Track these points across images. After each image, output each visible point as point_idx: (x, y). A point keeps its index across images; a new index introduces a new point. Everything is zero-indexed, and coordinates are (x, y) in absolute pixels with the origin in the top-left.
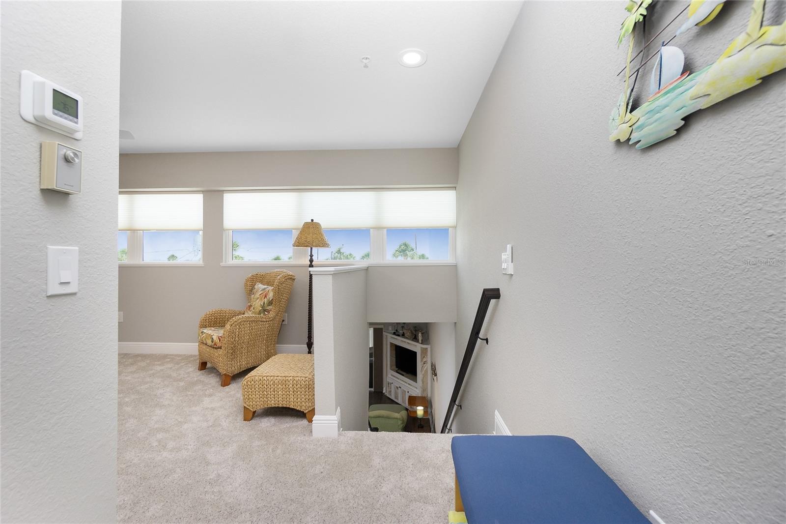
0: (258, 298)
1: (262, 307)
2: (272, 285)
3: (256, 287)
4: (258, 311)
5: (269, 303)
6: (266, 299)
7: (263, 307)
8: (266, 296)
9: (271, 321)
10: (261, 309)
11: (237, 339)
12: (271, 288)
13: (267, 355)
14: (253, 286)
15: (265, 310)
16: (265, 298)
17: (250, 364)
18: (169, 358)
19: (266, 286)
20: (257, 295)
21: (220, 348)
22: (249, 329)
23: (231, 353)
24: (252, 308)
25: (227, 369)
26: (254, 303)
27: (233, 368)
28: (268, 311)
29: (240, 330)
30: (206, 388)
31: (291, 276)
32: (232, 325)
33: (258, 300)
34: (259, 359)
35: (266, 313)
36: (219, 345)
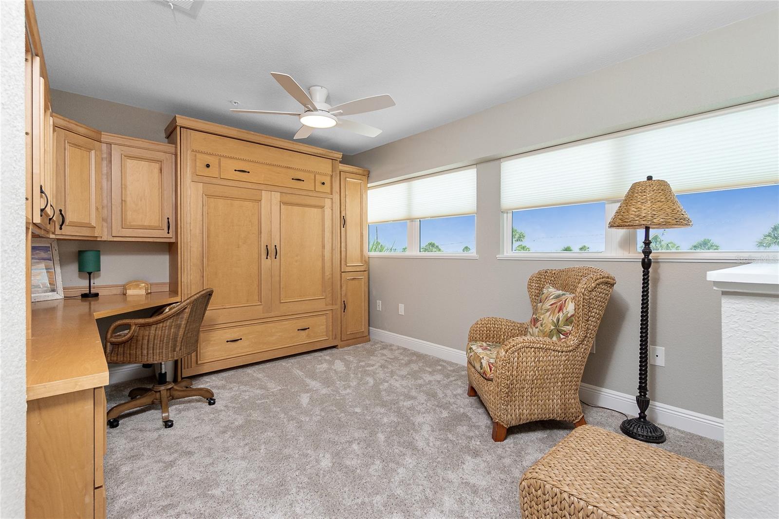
0: (548, 310)
1: (555, 326)
2: (573, 291)
3: (545, 291)
4: (547, 330)
5: (567, 320)
6: (561, 314)
7: (557, 324)
8: (561, 309)
9: (570, 351)
10: (553, 327)
11: (515, 372)
12: (569, 296)
13: (563, 406)
14: (540, 290)
15: (559, 332)
16: (559, 312)
17: (536, 416)
18: (441, 365)
19: (560, 292)
20: (547, 305)
21: (491, 380)
22: (534, 361)
23: (507, 393)
24: (538, 324)
25: (500, 415)
26: (542, 317)
27: (509, 416)
28: (566, 334)
29: (520, 359)
30: (471, 434)
31: (608, 278)
32: (507, 351)
33: (548, 314)
34: (551, 410)
35: (562, 336)
36: (490, 375)
